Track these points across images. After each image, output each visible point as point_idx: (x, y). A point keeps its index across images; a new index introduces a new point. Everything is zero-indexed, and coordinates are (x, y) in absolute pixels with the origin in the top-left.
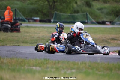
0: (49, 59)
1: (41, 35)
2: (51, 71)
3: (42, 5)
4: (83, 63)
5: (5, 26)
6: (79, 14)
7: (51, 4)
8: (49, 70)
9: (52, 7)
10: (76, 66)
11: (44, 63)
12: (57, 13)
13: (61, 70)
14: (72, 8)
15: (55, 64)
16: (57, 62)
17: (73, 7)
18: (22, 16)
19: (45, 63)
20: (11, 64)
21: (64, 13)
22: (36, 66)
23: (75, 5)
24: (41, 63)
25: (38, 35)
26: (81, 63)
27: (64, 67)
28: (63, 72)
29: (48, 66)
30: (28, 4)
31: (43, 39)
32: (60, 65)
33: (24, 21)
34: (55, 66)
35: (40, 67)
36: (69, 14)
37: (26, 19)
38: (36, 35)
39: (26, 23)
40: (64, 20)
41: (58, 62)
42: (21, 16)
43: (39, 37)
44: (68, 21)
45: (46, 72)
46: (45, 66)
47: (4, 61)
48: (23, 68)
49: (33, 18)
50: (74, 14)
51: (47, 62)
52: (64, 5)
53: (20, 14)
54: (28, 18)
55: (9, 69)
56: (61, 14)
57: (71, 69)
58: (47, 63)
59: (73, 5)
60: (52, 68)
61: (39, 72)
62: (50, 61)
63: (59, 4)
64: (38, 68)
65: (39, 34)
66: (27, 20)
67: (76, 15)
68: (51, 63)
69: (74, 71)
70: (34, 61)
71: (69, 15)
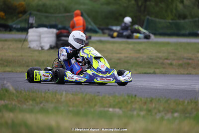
0: (136, 96)
1: (122, 56)
2: (139, 115)
3: (125, 5)
4: (191, 102)
5: (63, 40)
6: (187, 20)
7: (140, 4)
8: (135, 113)
9: (143, 8)
10: (180, 107)
11: (127, 102)
12: (150, 18)
13: (156, 113)
14: (174, 11)
15: (145, 103)
16: (149, 100)
17: (176, 9)
18: (92, 24)
19: (129, 101)
20: (73, 103)
21: (161, 18)
22: (114, 107)
23: (180, 6)
24: (123, 102)
25: (118, 55)
26: (188, 102)
27: (161, 108)
28: (158, 116)
29: (134, 106)
30: (102, 4)
31: (127, 62)
32: (154, 105)
33: (95, 32)
34: (145, 107)
35: (120, 108)
36: (170, 21)
37: (99, 29)
38: (115, 55)
39: (98, 35)
40: (161, 31)
41: (151, 101)
42: (90, 24)
43: (120, 59)
44: (169, 32)
45: (131, 117)
46: (129, 107)
47: (61, 98)
48: (92, 110)
49: (110, 27)
50: (178, 21)
51: (133, 100)
52: (162, 5)
53: (89, 20)
54: (102, 27)
55: (69, 111)
56: (157, 20)
57: (172, 113)
58: (132, 102)
59: (176, 6)
60: (141, 110)
61: (119, 117)
62: (138, 99)
63: (153, 4)
64: (117, 110)
65: (121, 53)
66: (100, 31)
67: (182, 21)
68: (138, 101)
69: (176, 115)
70: (111, 98)
71: (170, 23)
